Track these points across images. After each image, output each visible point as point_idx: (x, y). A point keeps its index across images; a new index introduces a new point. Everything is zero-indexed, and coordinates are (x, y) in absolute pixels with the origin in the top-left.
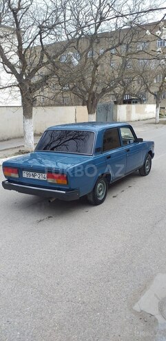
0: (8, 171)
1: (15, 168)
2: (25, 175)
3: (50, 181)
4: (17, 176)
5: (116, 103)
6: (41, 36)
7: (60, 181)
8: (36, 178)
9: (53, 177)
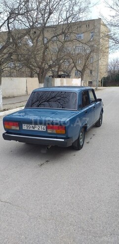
0: (8, 124)
1: (17, 122)
2: (25, 127)
3: (49, 131)
4: (18, 128)
5: (53, 77)
6: (8, 22)
7: (59, 131)
8: (36, 129)
9: (52, 128)
